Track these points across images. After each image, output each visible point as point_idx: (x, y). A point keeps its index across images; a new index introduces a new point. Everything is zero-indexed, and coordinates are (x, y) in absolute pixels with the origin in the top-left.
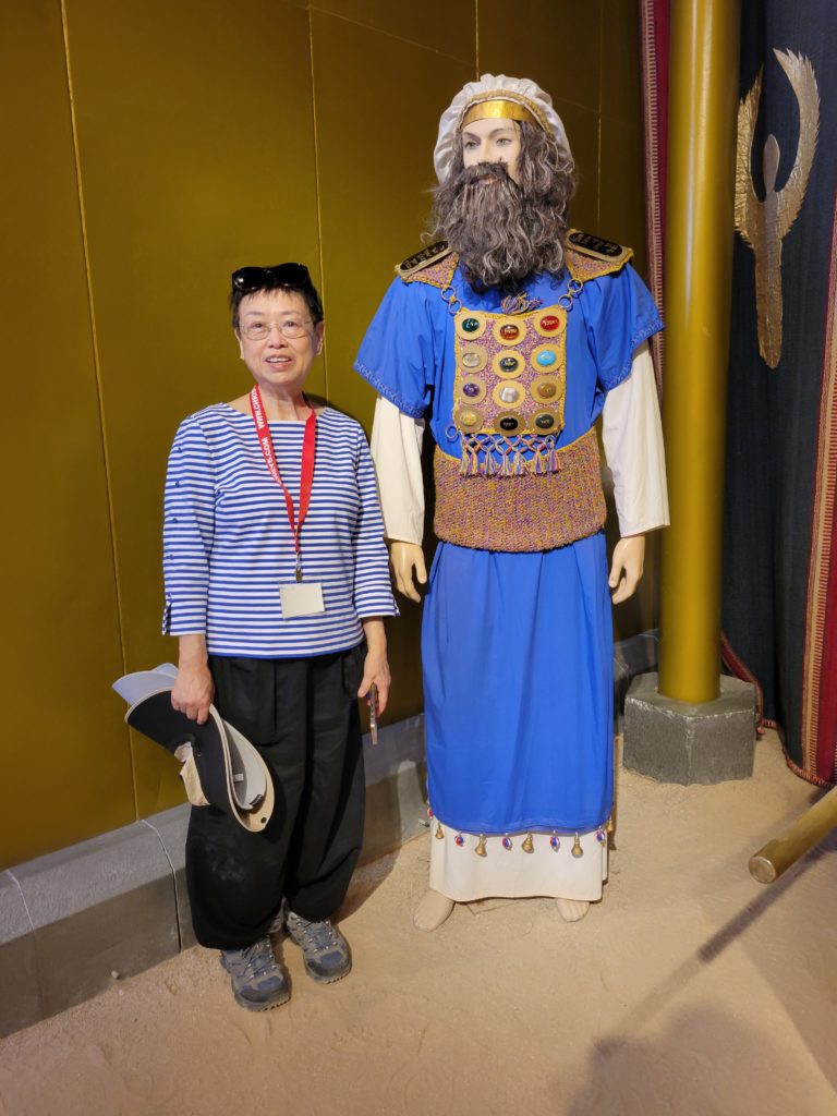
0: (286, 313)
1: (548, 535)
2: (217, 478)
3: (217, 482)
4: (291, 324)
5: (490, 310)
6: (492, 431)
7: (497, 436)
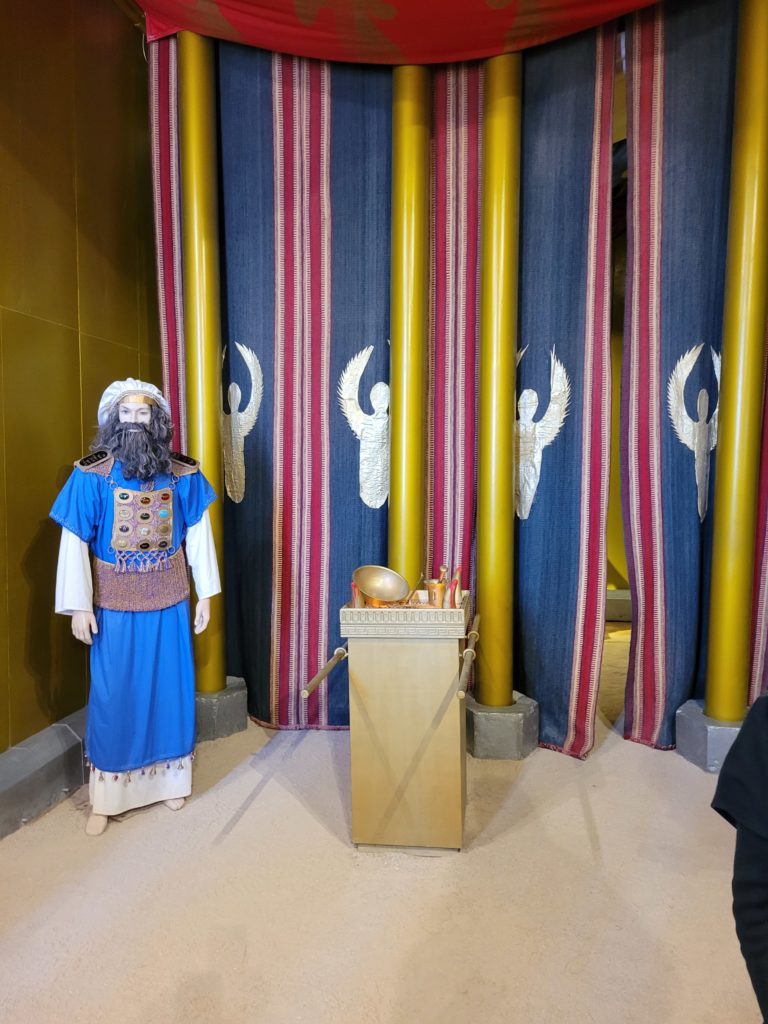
1: (164, 601)
5: (134, 489)
7: (137, 552)
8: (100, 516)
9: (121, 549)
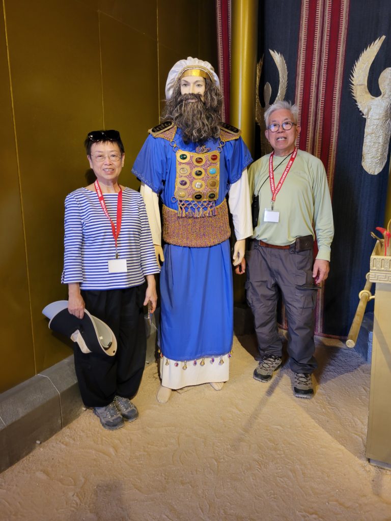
0: (112, 151)
1: (212, 241)
2: (82, 218)
3: (82, 219)
4: (114, 156)
5: (191, 151)
6: (191, 199)
7: (193, 201)
8: (167, 173)
9: (181, 199)
